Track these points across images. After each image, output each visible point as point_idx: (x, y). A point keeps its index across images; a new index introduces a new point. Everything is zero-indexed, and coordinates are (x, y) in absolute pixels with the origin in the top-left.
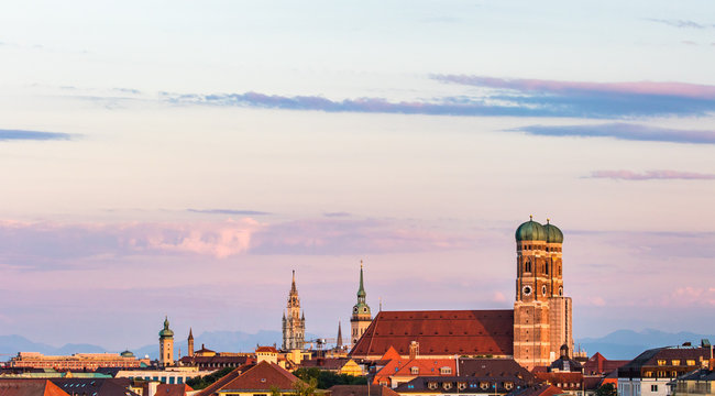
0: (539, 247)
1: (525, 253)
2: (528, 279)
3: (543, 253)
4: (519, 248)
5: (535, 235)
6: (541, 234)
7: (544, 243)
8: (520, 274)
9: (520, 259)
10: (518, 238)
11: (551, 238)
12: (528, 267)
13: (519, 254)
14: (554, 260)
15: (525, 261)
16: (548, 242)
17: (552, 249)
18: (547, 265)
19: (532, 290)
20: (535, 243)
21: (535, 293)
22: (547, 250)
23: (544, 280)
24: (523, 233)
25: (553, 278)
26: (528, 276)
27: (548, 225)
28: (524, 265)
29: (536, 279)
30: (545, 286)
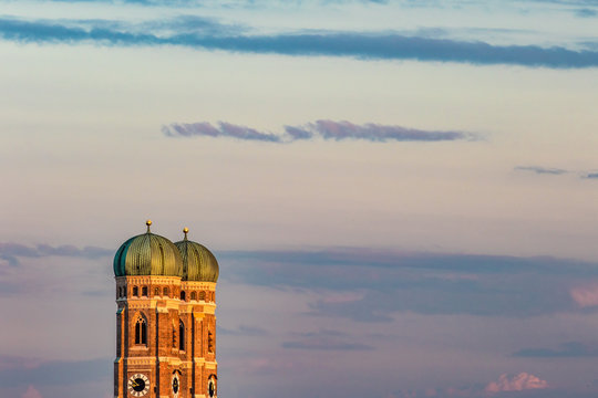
0: (166, 291)
1: (134, 302)
2: (141, 359)
3: (173, 303)
4: (122, 292)
5: (156, 263)
6: (171, 262)
7: (177, 282)
8: (122, 349)
9: (123, 316)
10: (120, 270)
11: (192, 271)
12: (142, 335)
13: (122, 304)
14: (199, 319)
15: (135, 319)
16: (185, 279)
17: (193, 295)
18: (182, 330)
19: (149, 385)
20: (156, 280)
21: (157, 390)
22: (183, 296)
23: (176, 362)
24: (130, 260)
25: (195, 359)
26: (140, 354)
27: (186, 242)
28: (132, 331)
29: (158, 360)
30: (177, 376)
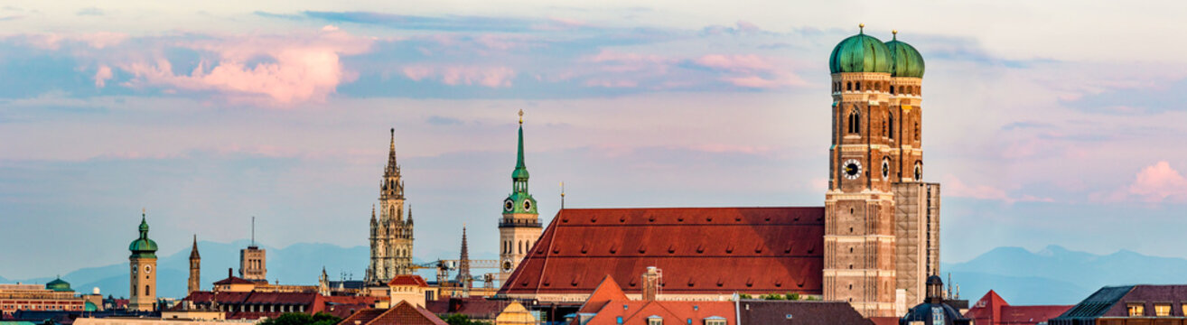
0: (877, 86)
1: (850, 96)
2: (855, 147)
3: (884, 97)
4: (837, 87)
5: (868, 61)
6: (882, 60)
7: (887, 78)
8: (837, 138)
9: (838, 109)
10: (836, 67)
11: (900, 68)
12: (854, 125)
13: (836, 98)
14: (906, 111)
15: (848, 112)
16: (894, 75)
17: (902, 89)
18: (891, 121)
19: (862, 169)
20: (868, 76)
21: (868, 174)
22: (892, 90)
23: (886, 149)
24: (844, 58)
25: (904, 147)
26: (853, 142)
27: (895, 41)
28: (846, 121)
29: (869, 148)
30: (886, 161)
